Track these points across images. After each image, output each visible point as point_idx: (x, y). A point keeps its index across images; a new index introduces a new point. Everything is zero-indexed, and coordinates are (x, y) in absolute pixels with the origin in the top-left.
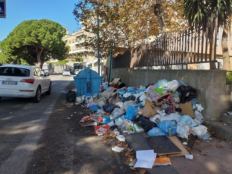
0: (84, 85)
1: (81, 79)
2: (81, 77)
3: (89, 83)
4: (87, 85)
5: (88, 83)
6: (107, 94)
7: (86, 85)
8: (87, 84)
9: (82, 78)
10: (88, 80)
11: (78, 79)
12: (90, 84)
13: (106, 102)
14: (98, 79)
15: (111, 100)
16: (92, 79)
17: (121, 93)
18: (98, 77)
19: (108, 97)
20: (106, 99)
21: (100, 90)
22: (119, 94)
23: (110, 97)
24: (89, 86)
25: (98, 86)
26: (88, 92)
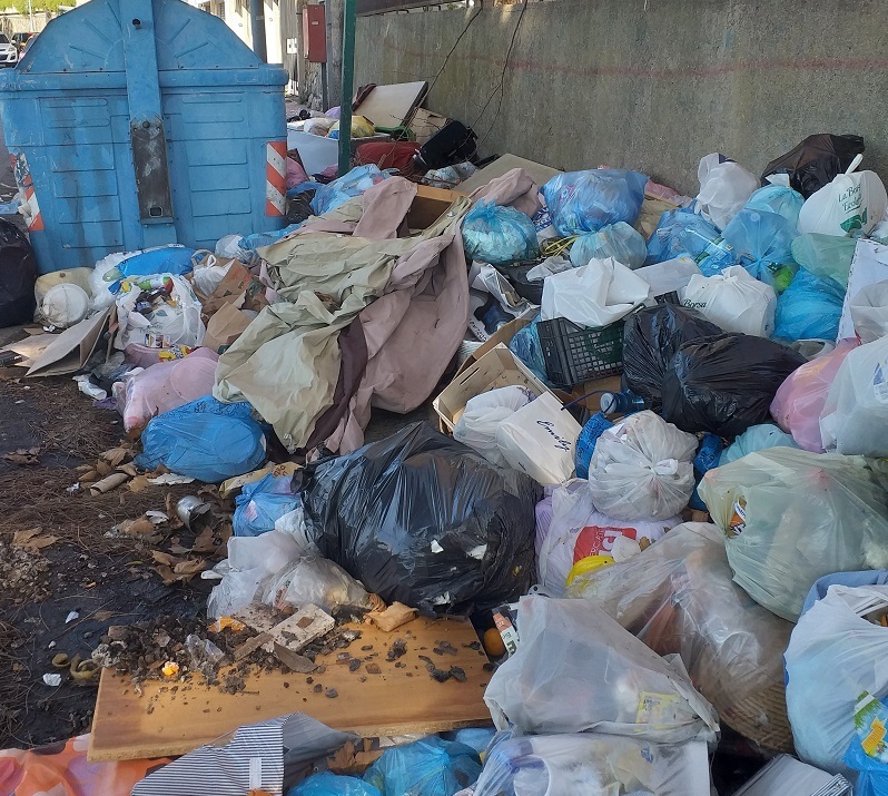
0: (107, 156)
1: (73, 93)
2: (69, 81)
3: (155, 132)
4: (140, 159)
5: (139, 136)
6: (338, 254)
7: (127, 158)
8: (134, 142)
9: (80, 82)
10: (143, 107)
11: (41, 93)
12: (166, 143)
13: (332, 355)
14: (246, 89)
15: (391, 325)
16: (184, 98)
17: (496, 247)
18: (243, 71)
19: (360, 293)
20: (338, 313)
21: (269, 196)
22: (472, 250)
23: (374, 290)
24: (157, 163)
25: (250, 158)
26: (154, 220)
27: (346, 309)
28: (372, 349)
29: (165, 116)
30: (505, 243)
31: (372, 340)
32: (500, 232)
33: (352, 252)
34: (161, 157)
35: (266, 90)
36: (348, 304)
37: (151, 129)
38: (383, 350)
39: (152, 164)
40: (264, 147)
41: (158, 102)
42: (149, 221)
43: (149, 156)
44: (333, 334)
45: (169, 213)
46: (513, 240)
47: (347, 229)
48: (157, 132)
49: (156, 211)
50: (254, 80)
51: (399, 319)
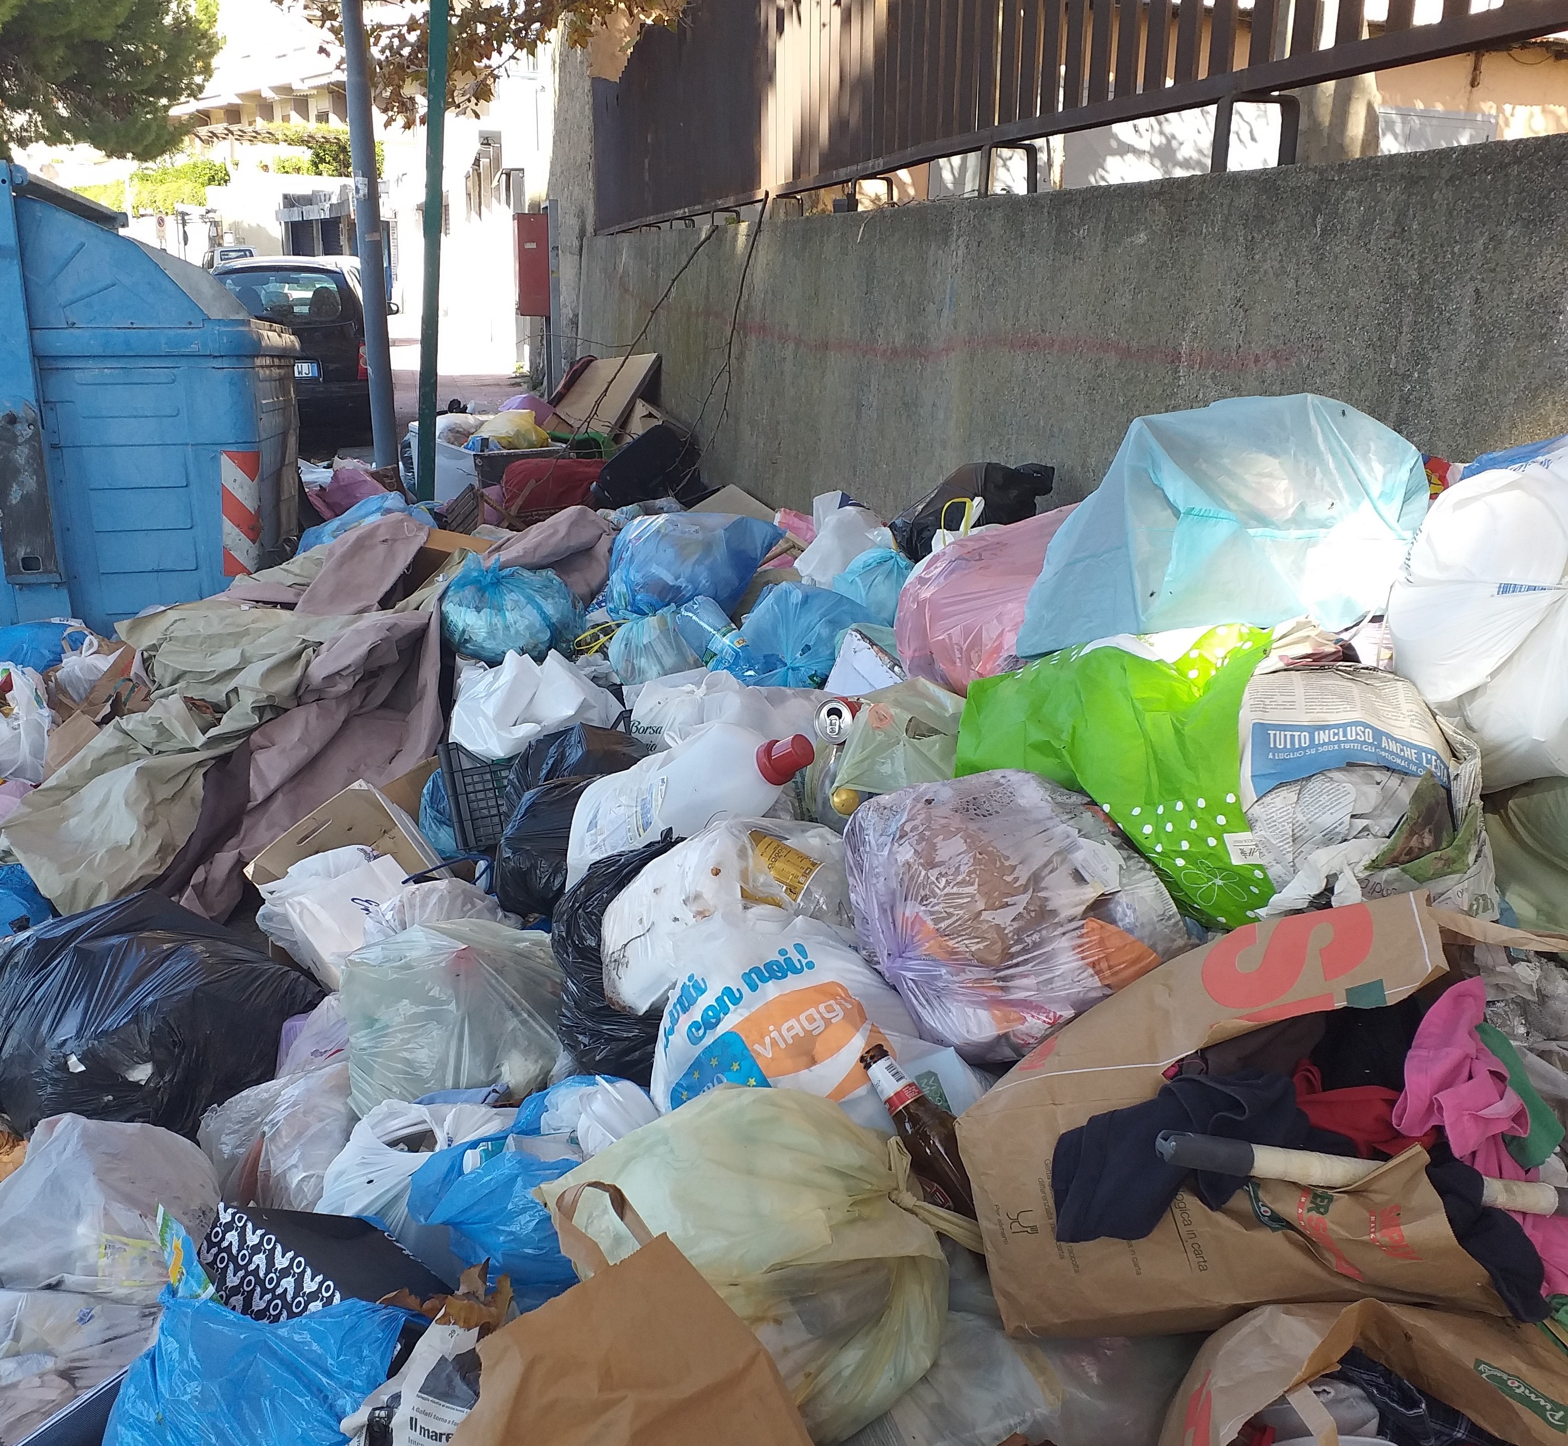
3: (25, 431)
10: (6, 389)
12: (44, 449)
13: (193, 799)
14: (183, 363)
15: (302, 754)
16: (78, 375)
17: (491, 634)
18: (172, 332)
19: (247, 700)
20: (213, 732)
21: (228, 541)
22: (457, 637)
23: (270, 697)
24: (30, 483)
25: (192, 477)
26: (29, 577)
27: (228, 724)
28: (258, 792)
29: (44, 402)
30: (507, 628)
31: (261, 776)
32: (500, 609)
33: (260, 633)
34: (35, 472)
35: (217, 363)
36: (231, 718)
37: (19, 426)
38: (280, 796)
39: (21, 485)
40: (215, 459)
41: (29, 382)
42: (21, 579)
43: (17, 472)
44: (200, 764)
45: (52, 567)
46: (521, 626)
47: (288, 597)
48: (28, 432)
49: (29, 564)
50: (194, 348)
51: (317, 747)
